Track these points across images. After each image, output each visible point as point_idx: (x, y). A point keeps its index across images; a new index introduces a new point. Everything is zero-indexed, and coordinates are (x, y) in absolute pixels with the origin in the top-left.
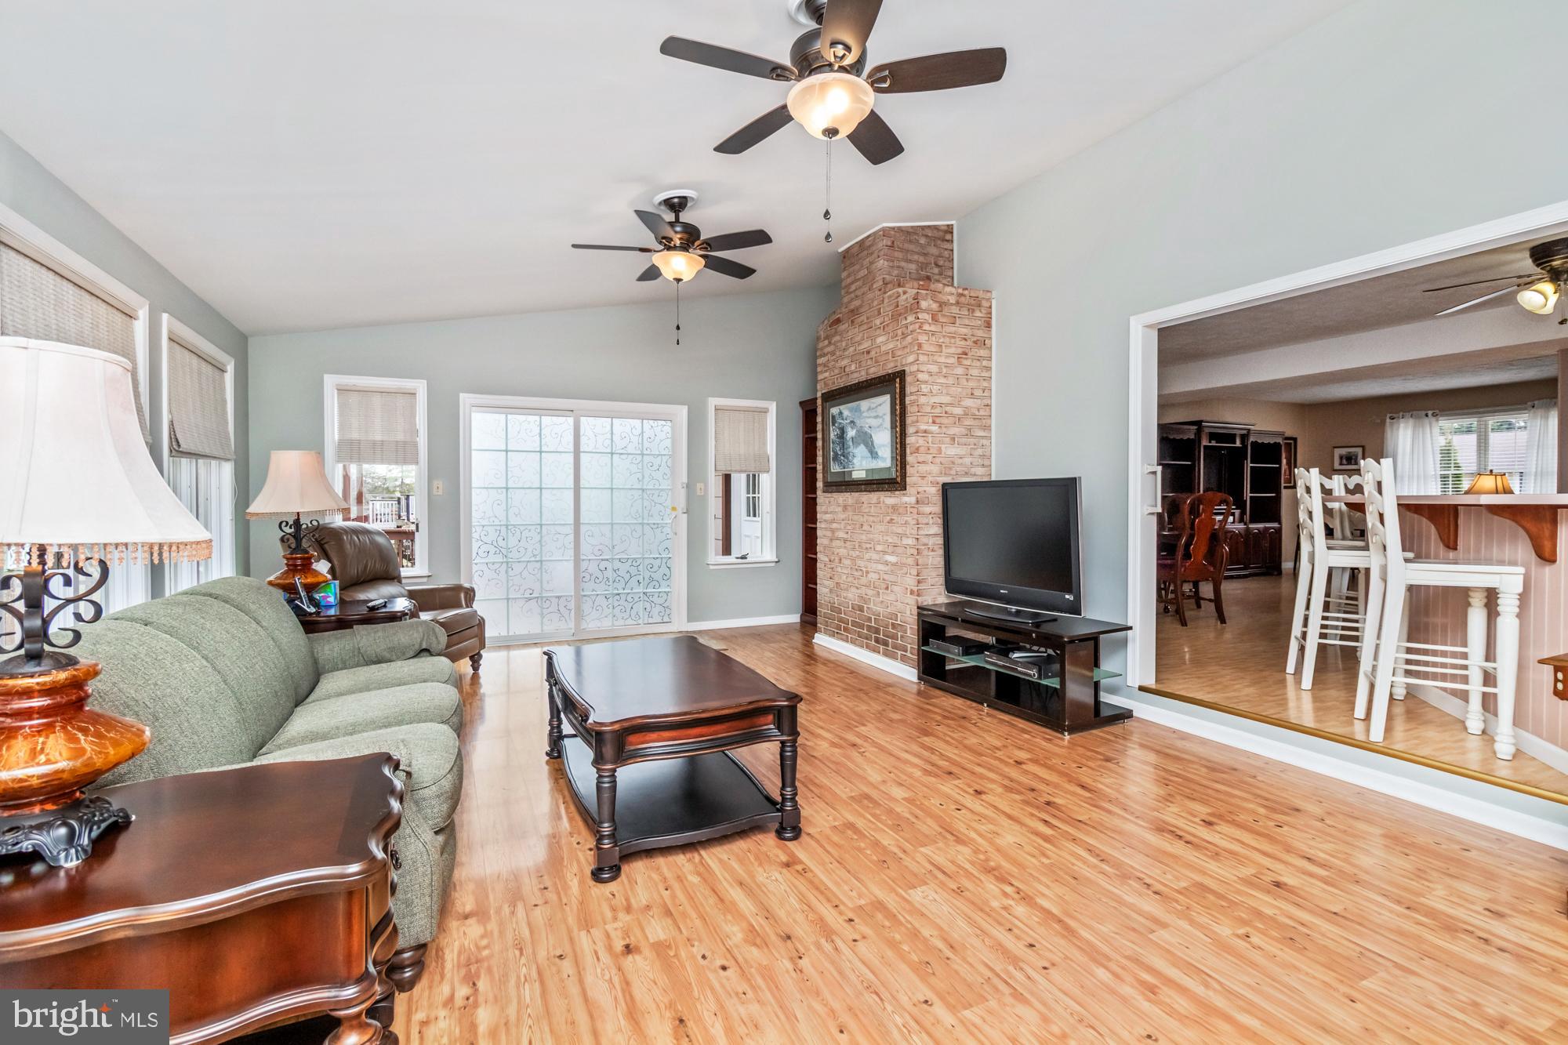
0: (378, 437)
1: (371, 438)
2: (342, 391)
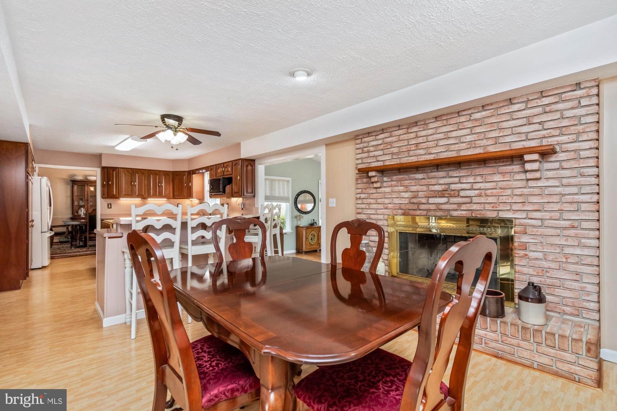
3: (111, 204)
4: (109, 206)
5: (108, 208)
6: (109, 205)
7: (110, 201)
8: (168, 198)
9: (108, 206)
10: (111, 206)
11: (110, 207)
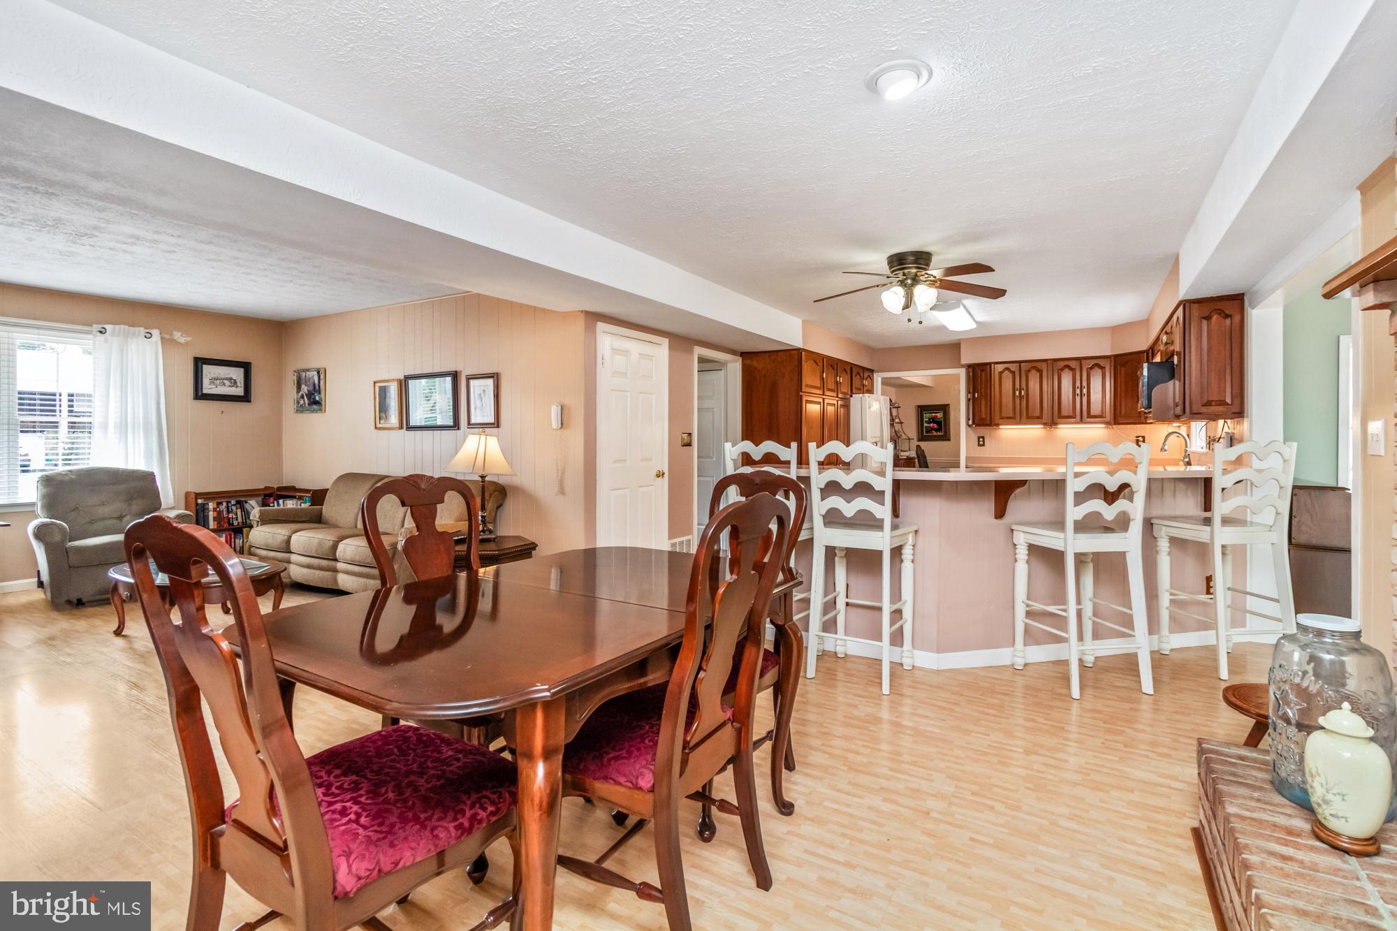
3: (983, 438)
4: (981, 441)
5: (979, 445)
6: (981, 439)
7: (982, 431)
8: (1108, 423)
9: (979, 441)
10: (984, 441)
11: (981, 443)
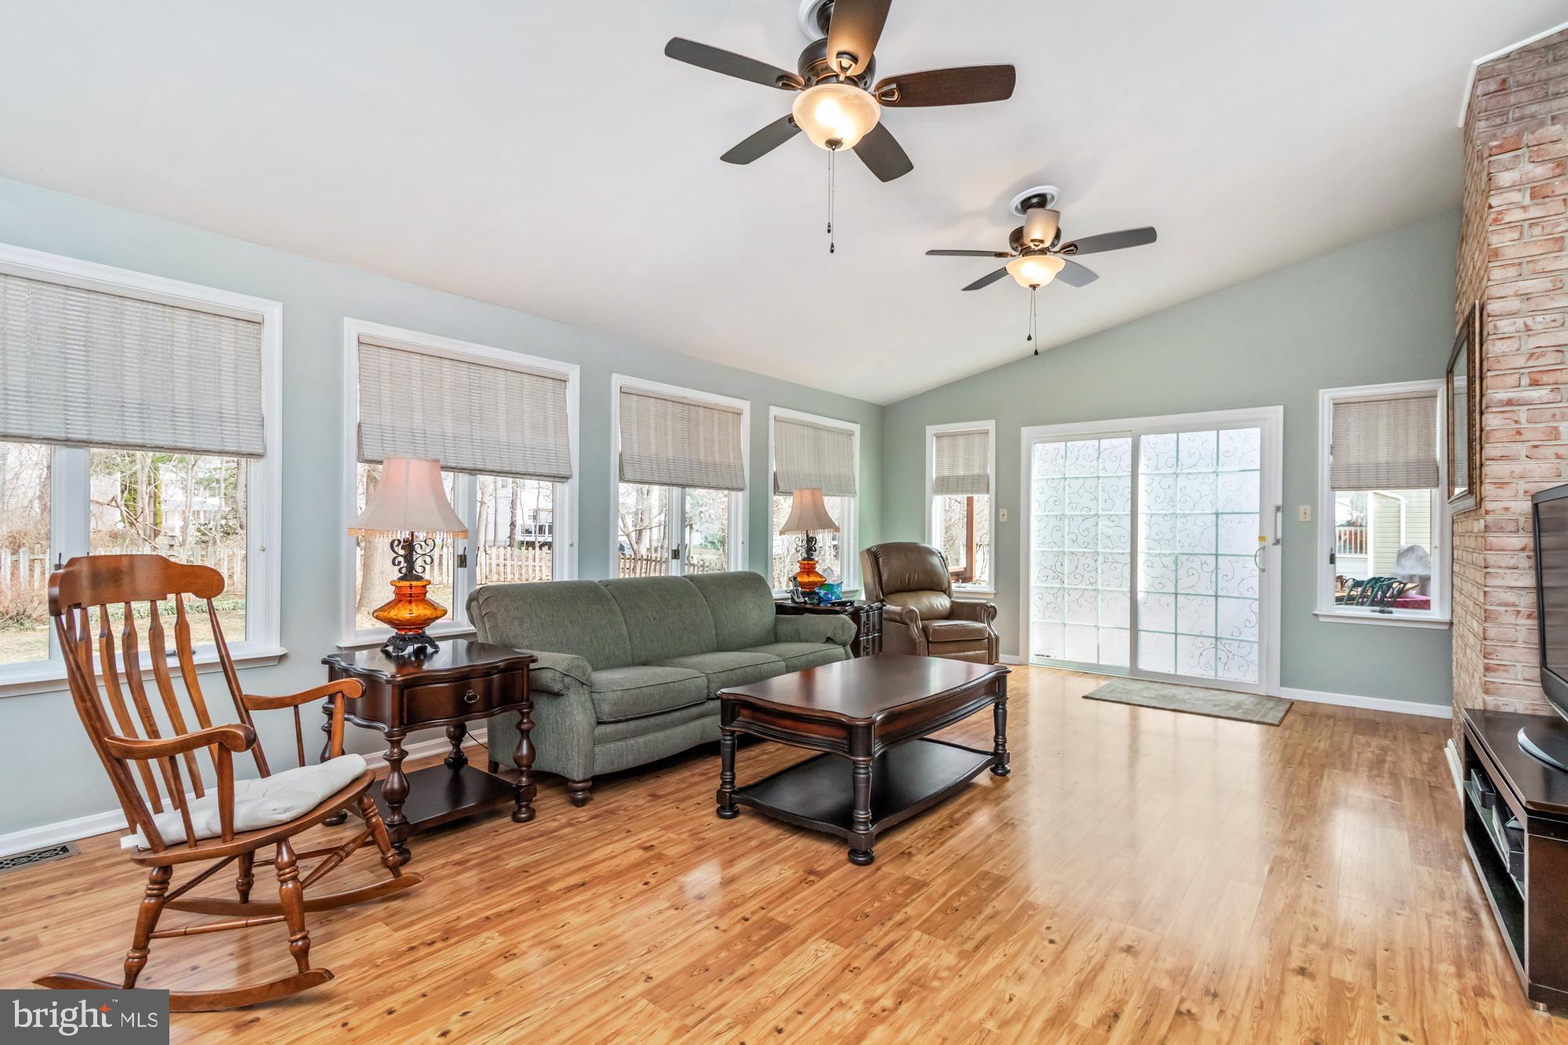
0: (961, 473)
1: (956, 474)
2: (939, 437)
